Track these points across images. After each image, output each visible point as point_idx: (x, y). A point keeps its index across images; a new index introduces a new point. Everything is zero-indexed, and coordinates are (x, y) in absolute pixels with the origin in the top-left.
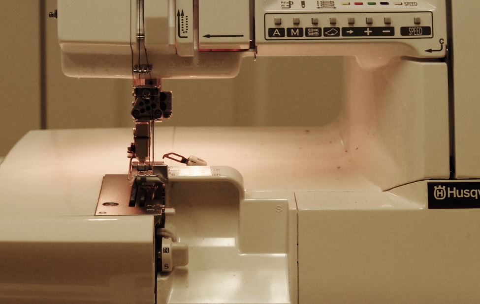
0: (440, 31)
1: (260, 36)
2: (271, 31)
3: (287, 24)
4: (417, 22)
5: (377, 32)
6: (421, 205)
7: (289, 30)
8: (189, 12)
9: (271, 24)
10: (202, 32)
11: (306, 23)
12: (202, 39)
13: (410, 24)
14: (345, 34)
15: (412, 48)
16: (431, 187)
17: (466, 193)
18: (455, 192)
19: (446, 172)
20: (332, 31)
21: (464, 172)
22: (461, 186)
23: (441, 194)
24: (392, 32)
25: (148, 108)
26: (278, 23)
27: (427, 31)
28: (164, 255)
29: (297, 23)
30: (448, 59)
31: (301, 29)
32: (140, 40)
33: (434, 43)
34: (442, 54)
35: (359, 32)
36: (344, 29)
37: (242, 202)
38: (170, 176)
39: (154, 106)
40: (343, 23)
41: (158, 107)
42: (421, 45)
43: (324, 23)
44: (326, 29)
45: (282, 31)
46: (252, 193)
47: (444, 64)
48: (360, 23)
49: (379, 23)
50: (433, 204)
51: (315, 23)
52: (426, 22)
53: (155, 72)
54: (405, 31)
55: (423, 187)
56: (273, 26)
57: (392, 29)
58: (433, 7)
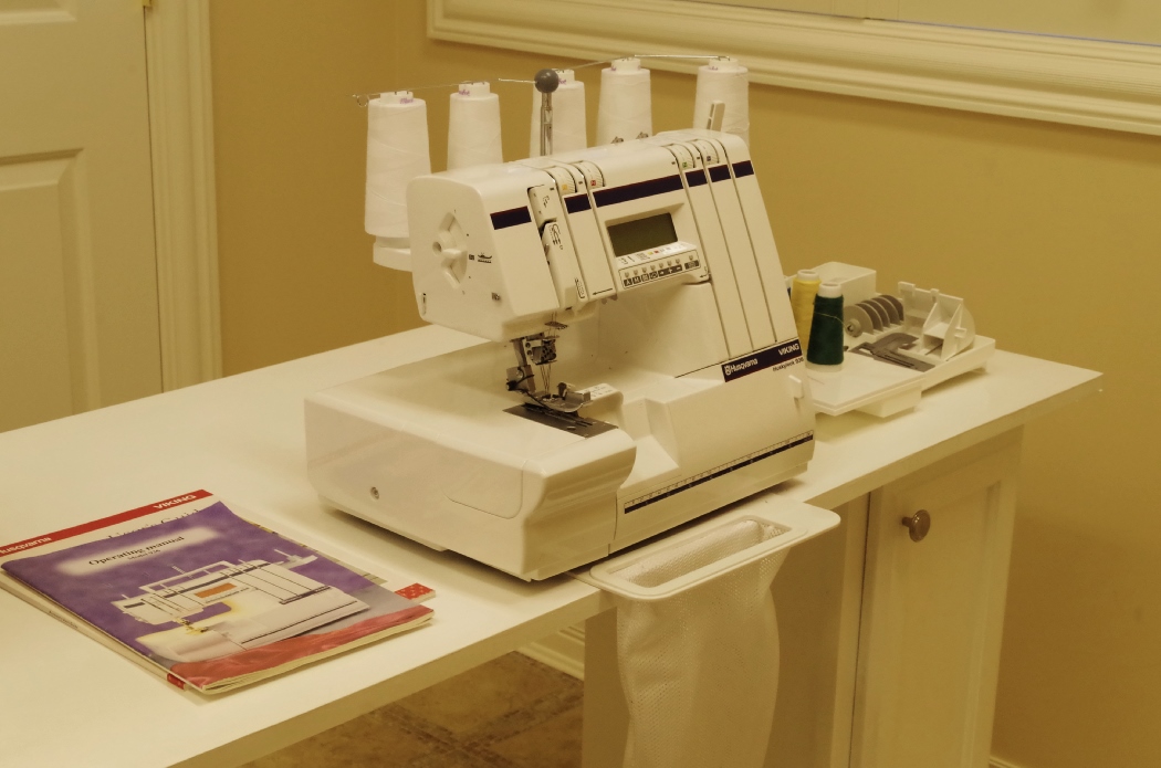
0: (703, 262)
1: (620, 286)
2: (625, 281)
3: (632, 276)
4: (690, 258)
5: (674, 270)
6: (721, 381)
7: (633, 279)
9: (624, 277)
10: (591, 292)
11: (639, 272)
12: (592, 296)
13: (687, 260)
14: (660, 275)
15: (691, 277)
16: (723, 367)
17: (739, 367)
18: (734, 368)
19: (727, 356)
20: (653, 275)
21: (734, 353)
22: (736, 363)
23: (729, 371)
24: (680, 269)
26: (627, 275)
27: (697, 263)
29: (635, 273)
30: (710, 280)
31: (639, 277)
33: (701, 272)
34: (707, 278)
35: (666, 272)
36: (659, 272)
40: (657, 268)
42: (696, 274)
43: (649, 271)
44: (651, 274)
45: (630, 280)
47: (709, 284)
48: (666, 266)
49: (674, 264)
50: (727, 378)
51: (644, 271)
52: (695, 259)
54: (687, 266)
55: (719, 368)
57: (680, 266)
58: (694, 247)
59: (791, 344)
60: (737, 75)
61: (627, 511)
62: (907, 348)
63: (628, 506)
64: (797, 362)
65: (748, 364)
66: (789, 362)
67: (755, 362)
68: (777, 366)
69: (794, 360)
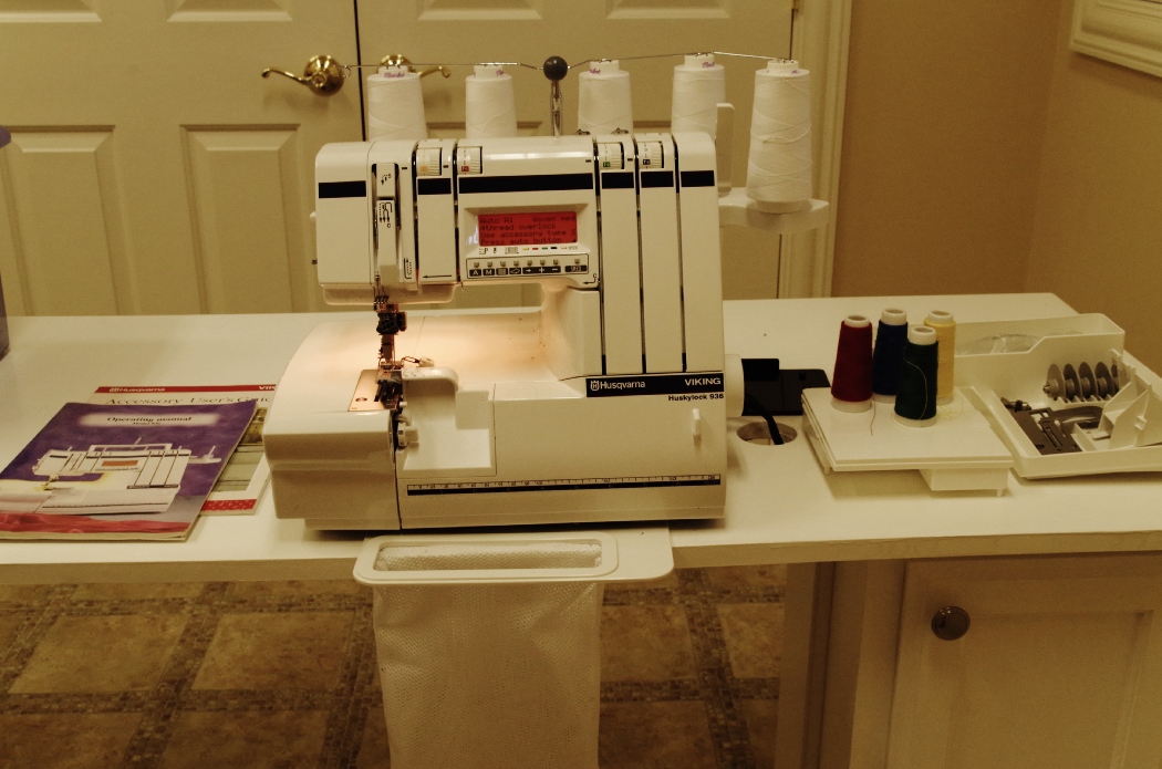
0: (593, 269)
1: (464, 275)
2: (472, 272)
3: (483, 266)
4: (577, 262)
5: (548, 270)
6: (580, 394)
7: (485, 270)
8: (413, 260)
9: (471, 267)
10: (422, 274)
11: (496, 265)
12: (421, 279)
13: (572, 264)
14: (525, 272)
15: (575, 282)
16: (588, 381)
17: (614, 386)
18: (606, 385)
19: (599, 370)
20: (515, 270)
21: (612, 370)
22: (610, 381)
23: (595, 386)
24: (559, 271)
25: (388, 326)
26: (477, 266)
27: (584, 268)
28: (400, 436)
29: (490, 265)
30: (599, 288)
31: (493, 270)
32: (378, 280)
33: (588, 278)
34: (595, 285)
35: (535, 270)
36: (525, 269)
37: (457, 393)
38: (403, 377)
39: (392, 324)
40: (523, 265)
41: (395, 325)
42: (580, 279)
43: (510, 265)
44: (511, 269)
45: (479, 271)
46: (465, 385)
47: (597, 293)
48: (536, 264)
49: (549, 264)
50: (590, 393)
51: (503, 265)
52: (583, 263)
53: (390, 301)
54: (568, 269)
55: (583, 382)
56: (473, 268)
57: (559, 268)
58: (588, 251)
59: (710, 376)
60: (781, 79)
61: (411, 493)
62: (1084, 425)
63: (411, 488)
64: (712, 397)
65: (631, 385)
66: (698, 395)
67: (642, 385)
68: (676, 395)
69: (708, 394)
